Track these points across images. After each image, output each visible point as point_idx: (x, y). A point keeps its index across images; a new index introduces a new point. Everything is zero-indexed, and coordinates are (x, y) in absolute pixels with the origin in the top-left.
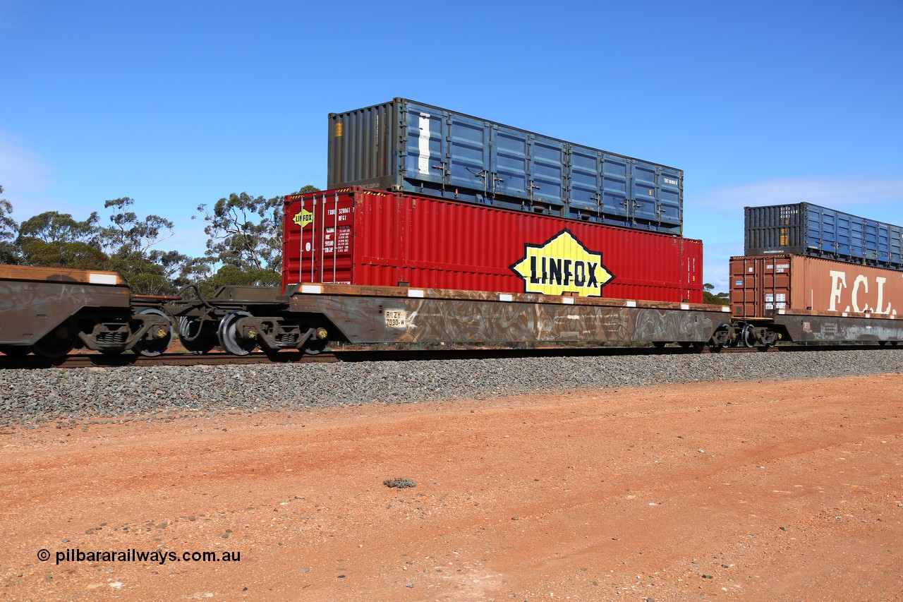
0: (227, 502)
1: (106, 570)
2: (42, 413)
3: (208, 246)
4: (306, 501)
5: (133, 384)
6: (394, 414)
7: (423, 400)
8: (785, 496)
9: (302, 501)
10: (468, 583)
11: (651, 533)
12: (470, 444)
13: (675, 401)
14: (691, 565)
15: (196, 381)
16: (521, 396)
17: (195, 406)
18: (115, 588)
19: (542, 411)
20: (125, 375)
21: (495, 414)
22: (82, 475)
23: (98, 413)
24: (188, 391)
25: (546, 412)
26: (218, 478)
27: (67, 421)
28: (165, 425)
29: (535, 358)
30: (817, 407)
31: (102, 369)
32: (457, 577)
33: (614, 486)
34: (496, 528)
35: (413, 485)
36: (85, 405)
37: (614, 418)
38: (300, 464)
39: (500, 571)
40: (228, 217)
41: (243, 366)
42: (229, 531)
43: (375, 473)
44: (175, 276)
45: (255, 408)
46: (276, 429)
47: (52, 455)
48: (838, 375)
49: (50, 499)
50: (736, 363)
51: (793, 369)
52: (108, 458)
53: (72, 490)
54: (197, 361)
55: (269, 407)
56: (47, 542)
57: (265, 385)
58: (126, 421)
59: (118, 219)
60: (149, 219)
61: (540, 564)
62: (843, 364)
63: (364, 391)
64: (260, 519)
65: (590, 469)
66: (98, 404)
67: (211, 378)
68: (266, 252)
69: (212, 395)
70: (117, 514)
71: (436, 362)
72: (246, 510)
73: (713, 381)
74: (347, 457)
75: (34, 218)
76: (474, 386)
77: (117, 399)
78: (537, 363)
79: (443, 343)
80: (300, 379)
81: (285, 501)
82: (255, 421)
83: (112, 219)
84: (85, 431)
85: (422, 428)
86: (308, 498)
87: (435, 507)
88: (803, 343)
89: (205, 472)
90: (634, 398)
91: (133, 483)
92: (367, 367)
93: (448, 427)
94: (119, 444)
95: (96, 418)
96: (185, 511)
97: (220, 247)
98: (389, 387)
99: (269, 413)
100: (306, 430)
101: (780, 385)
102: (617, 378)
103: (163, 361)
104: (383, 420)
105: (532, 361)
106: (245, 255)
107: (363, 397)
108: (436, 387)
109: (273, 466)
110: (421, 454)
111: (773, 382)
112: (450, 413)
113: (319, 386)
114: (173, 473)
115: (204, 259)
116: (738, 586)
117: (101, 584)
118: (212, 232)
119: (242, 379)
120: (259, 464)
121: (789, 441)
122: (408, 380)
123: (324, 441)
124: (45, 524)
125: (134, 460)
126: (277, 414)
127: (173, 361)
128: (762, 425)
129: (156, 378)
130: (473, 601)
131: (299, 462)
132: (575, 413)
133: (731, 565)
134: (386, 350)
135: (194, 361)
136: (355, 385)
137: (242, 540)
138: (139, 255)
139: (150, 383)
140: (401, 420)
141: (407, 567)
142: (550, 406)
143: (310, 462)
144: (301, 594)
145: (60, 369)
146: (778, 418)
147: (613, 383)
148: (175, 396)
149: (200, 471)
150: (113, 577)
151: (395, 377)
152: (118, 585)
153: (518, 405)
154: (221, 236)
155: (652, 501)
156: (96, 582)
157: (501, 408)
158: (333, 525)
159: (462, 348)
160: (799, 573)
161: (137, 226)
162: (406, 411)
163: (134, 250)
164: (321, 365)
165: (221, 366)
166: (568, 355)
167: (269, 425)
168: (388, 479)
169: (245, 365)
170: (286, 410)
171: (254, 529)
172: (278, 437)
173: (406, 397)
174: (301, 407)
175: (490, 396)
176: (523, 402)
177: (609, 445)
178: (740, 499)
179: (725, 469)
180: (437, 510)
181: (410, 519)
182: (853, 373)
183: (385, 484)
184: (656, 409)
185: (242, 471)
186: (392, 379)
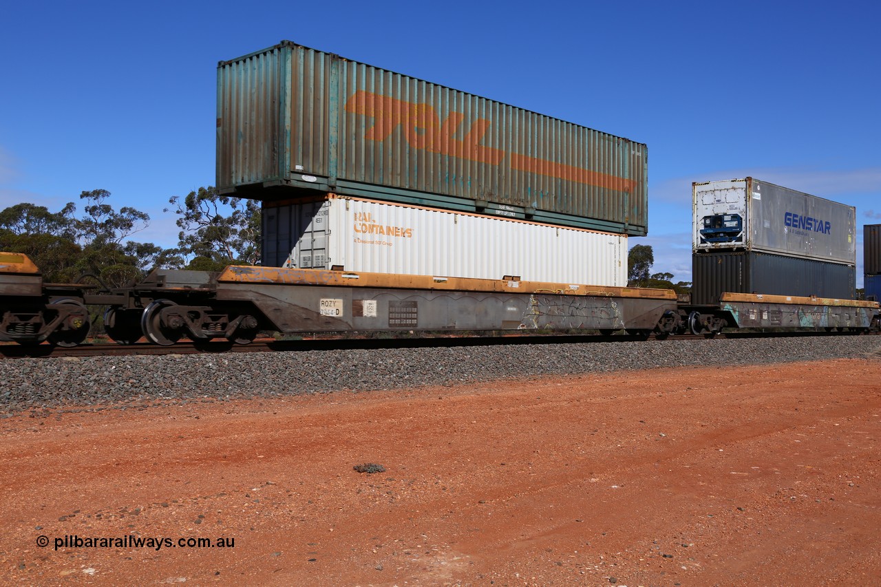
0: (199, 488)
1: (79, 556)
2: (15, 402)
3: (181, 237)
4: (277, 487)
5: (106, 373)
6: (364, 401)
7: (392, 387)
8: (743, 478)
9: (273, 486)
10: (437, 565)
11: (614, 515)
12: (438, 430)
13: (637, 387)
14: (652, 545)
15: (168, 370)
16: (487, 383)
17: (168, 394)
18: (88, 574)
19: (508, 397)
20: (98, 365)
21: (460, 402)
22: (56, 463)
23: (72, 402)
24: (161, 380)
25: (512, 398)
26: (191, 464)
27: (40, 410)
28: (138, 413)
29: (502, 346)
30: (773, 392)
31: (75, 359)
32: (425, 560)
33: (578, 469)
34: (463, 512)
35: (382, 470)
36: (58, 394)
37: (578, 403)
38: (272, 450)
39: (467, 553)
40: (200, 211)
41: (215, 354)
42: (201, 517)
43: (346, 458)
44: (149, 267)
46: (248, 416)
47: (25, 444)
48: (794, 361)
49: (24, 488)
50: (695, 349)
51: (750, 355)
52: (81, 447)
53: (45, 478)
54: (170, 350)
55: (241, 395)
56: (20, 529)
57: (237, 373)
58: (100, 410)
59: (92, 210)
60: (123, 210)
61: (506, 546)
62: (799, 350)
63: (335, 379)
64: (233, 505)
65: (555, 453)
66: (71, 393)
67: (184, 367)
68: (238, 243)
69: (185, 384)
70: (90, 501)
71: (405, 350)
72: (218, 496)
73: (674, 367)
74: (318, 444)
75: (8, 210)
76: (442, 373)
77: (91, 388)
78: (503, 351)
79: (412, 332)
80: (271, 367)
81: (257, 487)
82: (227, 409)
83: (86, 210)
84: (59, 419)
85: (391, 415)
86: (280, 484)
87: (405, 491)
88: (760, 329)
89: (177, 458)
90: (597, 384)
91: (106, 471)
92: (337, 355)
93: (417, 413)
94: (92, 432)
95: (69, 407)
96: (158, 497)
97: (192, 239)
98: (359, 375)
99: (242, 401)
100: (277, 417)
101: (738, 370)
102: (581, 365)
103: (136, 350)
104: (354, 407)
105: (498, 349)
106: (216, 246)
108: (405, 374)
109: (245, 452)
110: (390, 440)
111: (731, 367)
112: (418, 400)
113: (290, 374)
114: (147, 460)
115: (176, 250)
116: (698, 565)
117: (74, 570)
118: (184, 224)
119: (215, 368)
120: (231, 451)
121: (747, 425)
122: (378, 368)
123: (295, 428)
124: (17, 512)
125: (108, 448)
126: (249, 402)
127: (146, 351)
128: (721, 409)
129: (129, 367)
130: (441, 581)
132: (541, 399)
133: (691, 545)
134: (356, 338)
135: (167, 350)
136: (326, 373)
137: (214, 526)
138: (113, 245)
139: (123, 372)
140: (371, 407)
141: (376, 550)
142: (516, 393)
143: (282, 448)
144: (273, 578)
145: (34, 359)
146: (736, 403)
147: (577, 370)
148: (148, 384)
149: (173, 458)
150: (86, 563)
151: (365, 365)
152: (91, 571)
153: (484, 392)
154: (193, 228)
155: (614, 484)
156: (69, 569)
157: (469, 394)
158: (304, 509)
159: (431, 337)
160: (755, 551)
161: (112, 218)
162: (376, 398)
163: (108, 241)
164: (292, 353)
165: (193, 355)
166: (534, 343)
167: (241, 412)
168: (359, 464)
169: (217, 354)
170: (257, 398)
171: (226, 514)
172: (250, 425)
173: (376, 384)
174: (273, 395)
175: (458, 383)
176: (490, 389)
177: (573, 429)
178: (699, 481)
179: (686, 453)
180: (406, 494)
181: (380, 503)
182: (807, 359)
183: (355, 469)
184: (619, 395)
185: (214, 458)
186: (362, 367)
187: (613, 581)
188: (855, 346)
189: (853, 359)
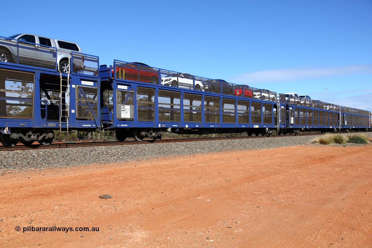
0: (31, 208)
4: (66, 206)
6: (103, 168)
7: (115, 162)
8: (259, 194)
9: (64, 206)
10: (135, 236)
11: (208, 212)
12: (135, 179)
13: (217, 159)
14: (224, 223)
15: (15, 157)
16: (155, 159)
17: (15, 168)
19: (164, 165)
21: (144, 167)
24: (12, 162)
25: (166, 165)
26: (27, 198)
30: (271, 159)
32: (130, 234)
33: (193, 194)
34: (146, 213)
35: (111, 197)
37: (193, 166)
39: (148, 230)
40: (28, 87)
41: (36, 150)
42: (32, 221)
43: (95, 193)
45: (42, 168)
46: (52, 176)
48: (279, 147)
50: (241, 143)
51: (262, 145)
54: (16, 149)
55: (48, 167)
57: (47, 158)
61: (164, 226)
62: (281, 142)
63: (90, 159)
64: (46, 215)
65: (184, 187)
67: (22, 156)
69: (23, 163)
71: (120, 146)
72: (39, 211)
73: (232, 151)
74: (83, 187)
76: (136, 155)
78: (162, 145)
80: (62, 155)
81: (57, 207)
82: (42, 174)
85: (115, 174)
87: (121, 205)
89: (20, 196)
90: (201, 158)
92: (91, 149)
93: (126, 173)
96: (12, 213)
98: (101, 157)
99: (49, 170)
100: (65, 176)
101: (258, 151)
104: (98, 171)
105: (160, 144)
107: (90, 162)
108: (120, 156)
109: (51, 192)
110: (114, 184)
111: (255, 150)
112: (126, 167)
113: (70, 157)
114: (6, 197)
116: (241, 230)
119: (36, 156)
120: (45, 192)
121: (261, 173)
122: (108, 154)
123: (73, 181)
126: (52, 170)
127: (4, 149)
128: (251, 167)
130: (137, 243)
131: (62, 190)
132: (178, 165)
133: (239, 222)
134: (99, 141)
135: (14, 149)
136: (86, 157)
137: (38, 224)
140: (106, 171)
141: (109, 231)
142: (167, 163)
143: (67, 190)
144: (65, 245)
146: (257, 164)
147: (193, 152)
148: (5, 164)
149: (18, 196)
153: (154, 163)
155: (208, 199)
157: (148, 164)
158: (78, 215)
160: (264, 223)
162: (108, 167)
164: (71, 149)
165: (26, 151)
166: (174, 142)
167: (49, 175)
168: (101, 195)
169: (37, 150)
170: (56, 168)
171: (43, 219)
172: (53, 180)
173: (108, 161)
174: (63, 167)
175: (143, 159)
176: (156, 161)
177: (191, 177)
178: (242, 196)
179: (237, 185)
180: (122, 207)
181: (111, 211)
182: (284, 146)
183: (100, 197)
184: (210, 162)
185: (37, 195)
186: (102, 154)
187: (208, 239)
188: (303, 140)
189: (302, 145)
